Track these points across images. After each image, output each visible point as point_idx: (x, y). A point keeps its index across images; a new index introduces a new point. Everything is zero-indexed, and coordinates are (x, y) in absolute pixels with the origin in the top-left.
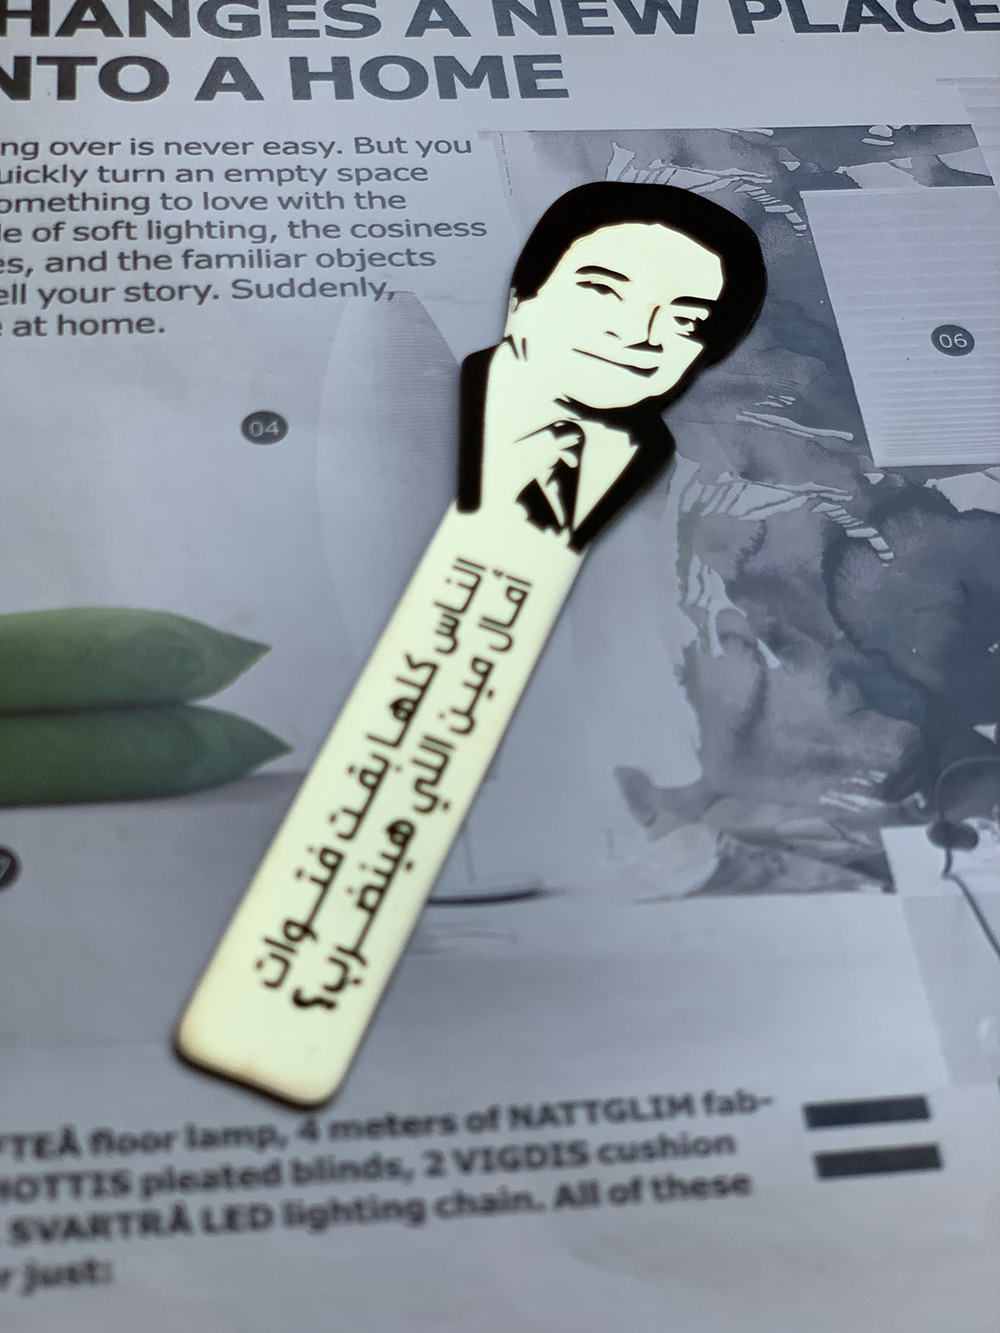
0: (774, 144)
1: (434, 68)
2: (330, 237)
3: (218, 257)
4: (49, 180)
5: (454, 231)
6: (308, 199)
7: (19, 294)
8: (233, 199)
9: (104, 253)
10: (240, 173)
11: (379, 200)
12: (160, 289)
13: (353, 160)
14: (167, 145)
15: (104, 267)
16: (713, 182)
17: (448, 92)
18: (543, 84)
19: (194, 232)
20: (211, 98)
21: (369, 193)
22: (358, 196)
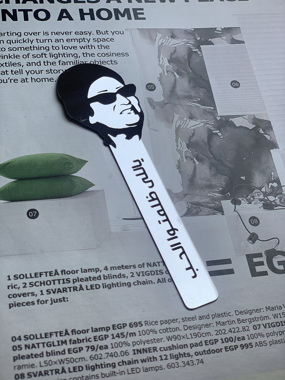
0: (195, 33)
1: (113, 11)
2: (92, 56)
3: (67, 62)
4: (24, 42)
5: (121, 55)
6: (86, 46)
7: (21, 72)
8: (69, 46)
9: (40, 61)
10: (70, 40)
11: (103, 47)
12: (54, 70)
13: (97, 36)
14: (52, 33)
15: (40, 65)
16: (181, 43)
17: (117, 18)
18: (140, 16)
19: (61, 55)
20: (61, 20)
21: (101, 45)
22: (98, 46)
